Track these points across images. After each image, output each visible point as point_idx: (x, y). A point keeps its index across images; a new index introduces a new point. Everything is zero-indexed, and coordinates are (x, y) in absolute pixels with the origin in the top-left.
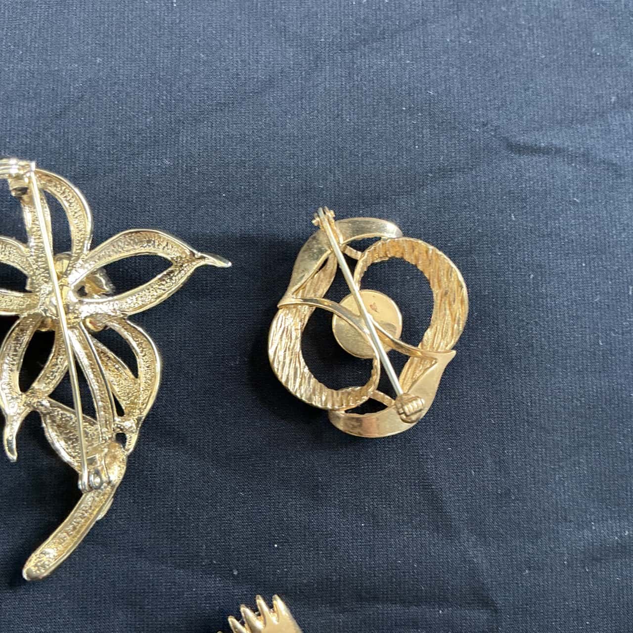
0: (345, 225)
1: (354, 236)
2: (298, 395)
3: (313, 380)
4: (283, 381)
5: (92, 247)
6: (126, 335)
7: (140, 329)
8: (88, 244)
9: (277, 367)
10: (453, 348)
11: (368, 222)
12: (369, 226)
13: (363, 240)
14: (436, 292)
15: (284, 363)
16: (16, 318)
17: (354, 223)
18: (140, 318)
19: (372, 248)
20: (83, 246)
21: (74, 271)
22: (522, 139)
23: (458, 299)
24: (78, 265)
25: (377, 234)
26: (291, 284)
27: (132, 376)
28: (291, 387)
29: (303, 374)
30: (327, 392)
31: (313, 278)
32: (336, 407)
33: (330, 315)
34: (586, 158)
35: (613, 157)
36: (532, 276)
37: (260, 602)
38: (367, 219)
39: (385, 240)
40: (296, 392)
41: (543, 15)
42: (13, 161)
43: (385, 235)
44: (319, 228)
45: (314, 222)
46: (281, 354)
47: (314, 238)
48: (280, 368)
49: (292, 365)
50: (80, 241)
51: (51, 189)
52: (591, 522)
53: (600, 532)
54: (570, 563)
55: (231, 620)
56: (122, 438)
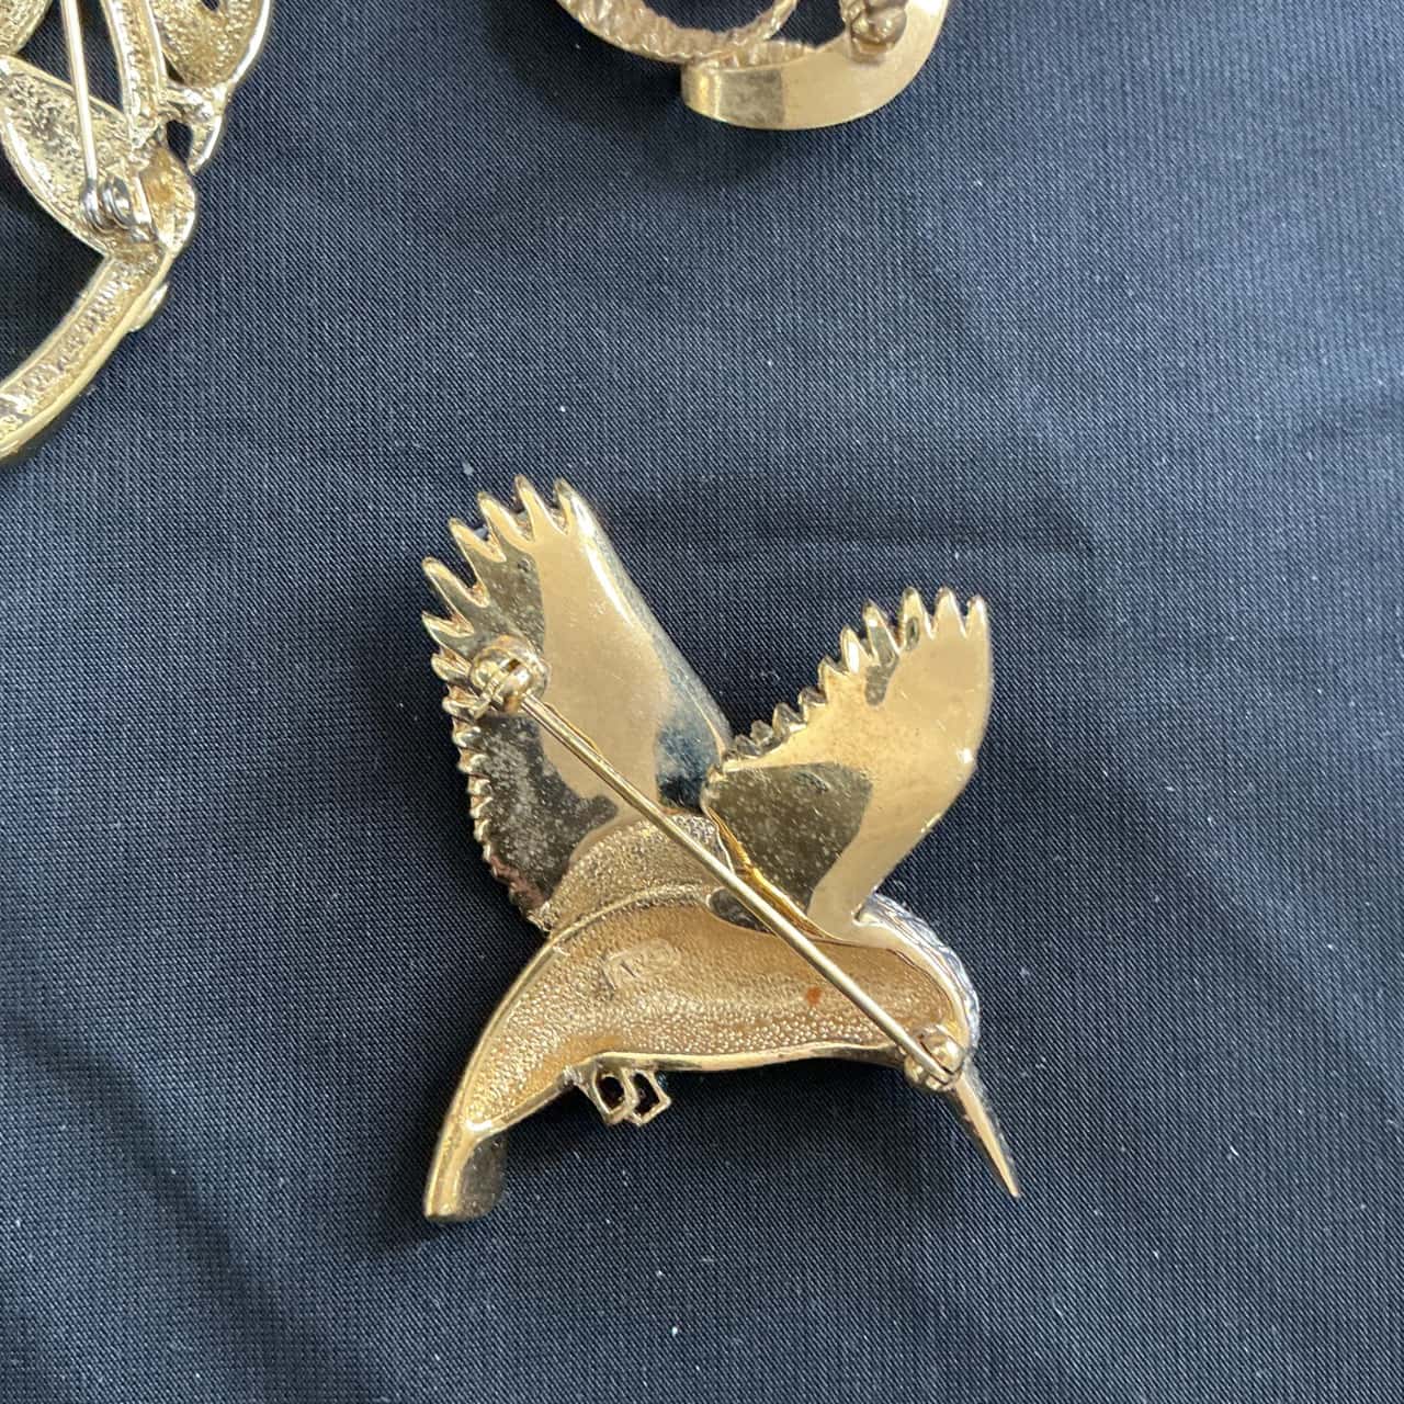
3: (644, 12)
4: (569, 4)
28: (586, 17)
30: (673, 32)
32: (701, 55)
37: (528, 494)
40: (600, 25)
52: (1317, 349)
53: (1340, 371)
54: (1269, 444)
55: (460, 532)
56: (177, 137)
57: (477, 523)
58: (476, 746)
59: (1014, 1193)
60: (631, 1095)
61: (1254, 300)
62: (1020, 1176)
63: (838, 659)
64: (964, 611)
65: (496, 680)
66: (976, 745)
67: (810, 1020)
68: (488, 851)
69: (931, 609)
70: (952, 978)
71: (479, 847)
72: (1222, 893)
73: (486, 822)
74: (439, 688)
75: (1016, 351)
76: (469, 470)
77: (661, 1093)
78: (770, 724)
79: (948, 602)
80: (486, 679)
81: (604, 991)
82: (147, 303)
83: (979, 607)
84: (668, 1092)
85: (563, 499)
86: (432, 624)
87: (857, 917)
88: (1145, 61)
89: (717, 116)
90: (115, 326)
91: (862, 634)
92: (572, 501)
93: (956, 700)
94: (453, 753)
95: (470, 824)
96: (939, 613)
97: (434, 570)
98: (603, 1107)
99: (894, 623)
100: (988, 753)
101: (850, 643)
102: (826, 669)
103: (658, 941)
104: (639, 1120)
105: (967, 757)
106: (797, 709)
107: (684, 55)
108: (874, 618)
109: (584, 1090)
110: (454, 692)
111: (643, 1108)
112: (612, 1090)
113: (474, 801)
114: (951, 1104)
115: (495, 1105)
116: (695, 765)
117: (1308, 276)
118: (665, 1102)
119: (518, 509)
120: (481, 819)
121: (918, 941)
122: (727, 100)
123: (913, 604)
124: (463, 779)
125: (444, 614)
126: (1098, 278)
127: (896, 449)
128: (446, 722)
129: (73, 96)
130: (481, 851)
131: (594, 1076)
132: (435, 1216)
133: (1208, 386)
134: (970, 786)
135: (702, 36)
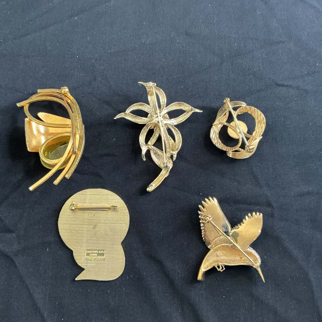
0: (232, 103)
1: (234, 105)
2: (219, 147)
3: (222, 144)
4: (215, 144)
5: (166, 106)
6: (173, 130)
7: (177, 129)
8: (165, 105)
9: (213, 140)
10: (262, 136)
11: (238, 102)
12: (238, 103)
13: (237, 107)
14: (256, 121)
15: (215, 139)
16: (145, 124)
17: (234, 102)
18: (177, 126)
19: (239, 109)
20: (164, 106)
21: (162, 112)
22: (280, 83)
23: (263, 123)
24: (163, 111)
25: (241, 105)
26: (216, 118)
27: (174, 142)
28: (217, 145)
29: (220, 143)
30: (226, 147)
31: (222, 118)
32: (229, 150)
33: (227, 127)
34: (298, 88)
35: (306, 88)
36: (283, 119)
37: (210, 198)
38: (238, 101)
39: (243, 107)
40: (218, 146)
41: (286, 50)
42: (151, 83)
43: (243, 106)
44: (225, 103)
45: (224, 101)
46: (214, 137)
47: (223, 107)
48: (214, 141)
49: (217, 140)
50: (163, 105)
51: (157, 91)
52: (299, 185)
53: (302, 188)
54: (294, 196)
55: (203, 202)
56: (172, 157)
57: (205, 201)
58: (203, 226)
59: (264, 282)
60: (221, 268)
61: (292, 179)
62: (265, 280)
63: (245, 219)
64: (260, 215)
65: (208, 219)
66: (261, 230)
67: (241, 261)
68: (203, 239)
69: (256, 214)
70: (258, 256)
71: (202, 238)
72: (288, 249)
73: (204, 235)
74: (200, 219)
75: (264, 184)
76: (201, 194)
77: (224, 268)
78: (237, 226)
79: (258, 213)
80: (207, 219)
81: (217, 256)
82: (167, 175)
83: (261, 214)
84: (225, 268)
85: (214, 199)
86: (199, 212)
87: (247, 249)
88: (280, 151)
89: (231, 157)
90: (164, 177)
91: (248, 216)
92: (215, 199)
93: (259, 225)
94: (200, 227)
95: (202, 235)
96: (257, 215)
97: (200, 206)
98: (218, 269)
99: (252, 215)
100: (262, 231)
101: (247, 217)
102: (244, 220)
103: (223, 250)
104: (221, 271)
105: (260, 231)
106: (240, 224)
107: (227, 150)
108: (249, 215)
109: (216, 267)
110: (201, 220)
111: (222, 270)
112: (219, 267)
113: (202, 233)
114: (257, 271)
115: (205, 268)
116: (227, 230)
117: (298, 177)
118: (224, 269)
119: (209, 200)
120: (203, 235)
121: (254, 252)
122: (232, 155)
123: (254, 213)
124: (201, 230)
125: (200, 211)
126: (274, 176)
127: (250, 194)
128: (200, 223)
129: (163, 153)
130: (203, 238)
131: (217, 265)
132: (199, 280)
133: (287, 189)
134: (260, 235)
135: (229, 148)
